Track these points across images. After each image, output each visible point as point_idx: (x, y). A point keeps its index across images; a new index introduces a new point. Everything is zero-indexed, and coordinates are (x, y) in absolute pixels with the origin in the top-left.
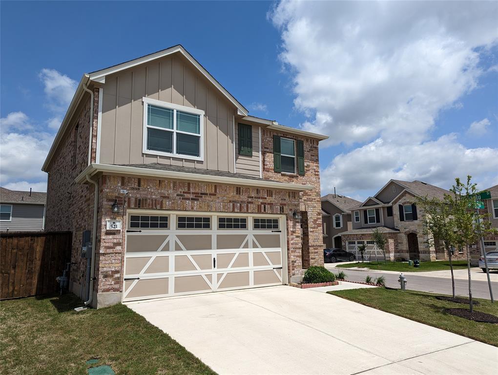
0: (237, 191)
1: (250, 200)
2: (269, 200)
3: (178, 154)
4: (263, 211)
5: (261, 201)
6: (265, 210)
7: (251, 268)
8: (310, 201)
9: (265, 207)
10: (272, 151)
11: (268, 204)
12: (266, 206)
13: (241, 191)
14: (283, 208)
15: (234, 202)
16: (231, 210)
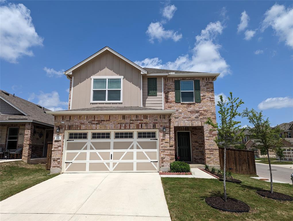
0: (123, 118)
2: (145, 121)
3: (108, 101)
4: (140, 127)
5: (139, 122)
7: (135, 161)
9: (142, 125)
10: (174, 90)
13: (126, 117)
14: (155, 126)
15: (121, 124)
16: (119, 128)
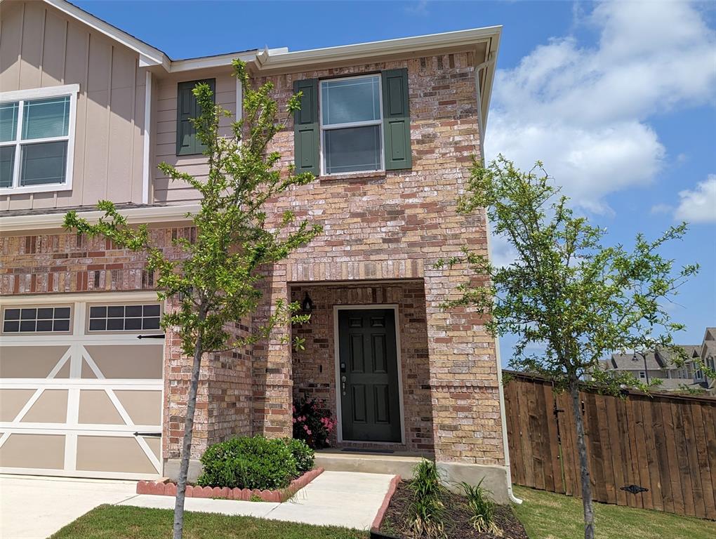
0: (27, 246)
1: (59, 262)
2: (111, 256)
4: (90, 286)
5: (89, 261)
6: (97, 284)
7: (72, 428)
8: (433, 245)
9: (97, 277)
11: (109, 267)
12: (102, 272)
13: (38, 243)
14: (151, 276)
15: (19, 271)
16: (11, 290)
